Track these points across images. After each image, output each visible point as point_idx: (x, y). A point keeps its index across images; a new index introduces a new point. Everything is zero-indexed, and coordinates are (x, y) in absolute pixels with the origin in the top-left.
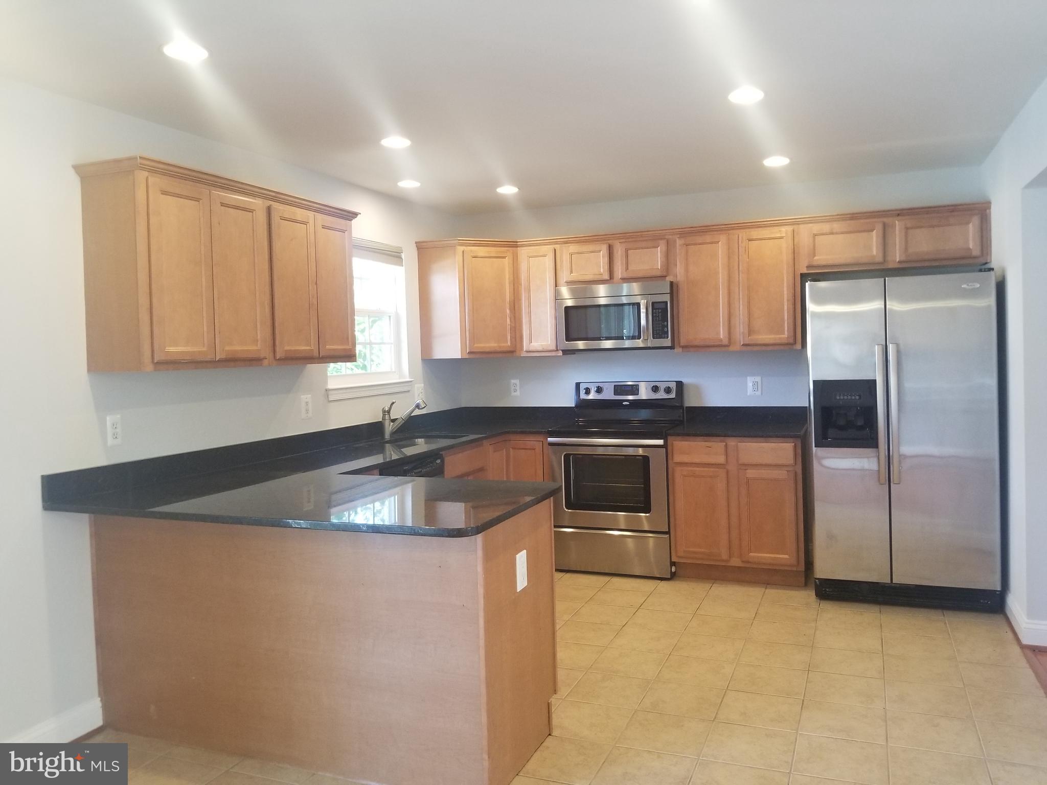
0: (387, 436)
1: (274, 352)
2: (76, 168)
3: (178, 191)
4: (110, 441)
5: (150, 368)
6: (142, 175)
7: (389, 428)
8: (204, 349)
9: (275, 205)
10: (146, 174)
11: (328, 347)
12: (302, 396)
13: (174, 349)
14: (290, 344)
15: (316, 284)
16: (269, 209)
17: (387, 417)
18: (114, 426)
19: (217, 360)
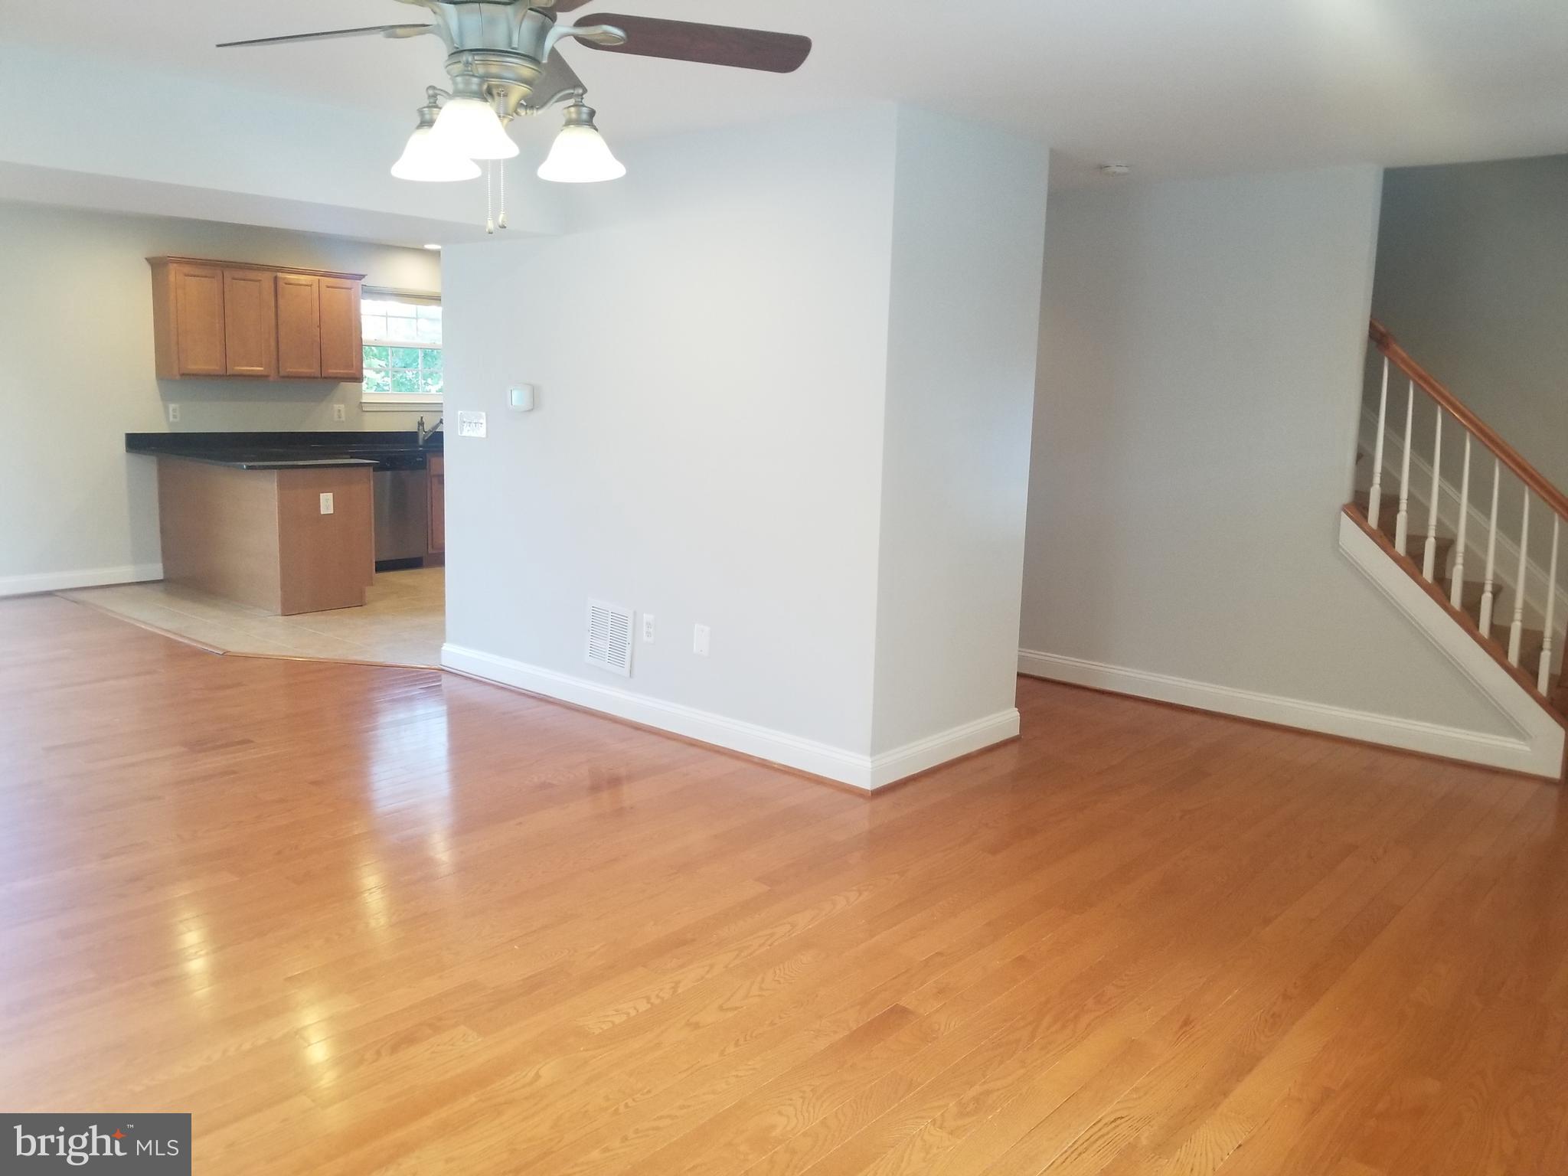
0: (421, 442)
1: (279, 372)
2: (146, 259)
3: (196, 273)
4: (171, 419)
5: (178, 377)
6: (173, 267)
7: (422, 435)
8: (217, 368)
9: (280, 275)
10: (175, 265)
11: (330, 371)
12: (335, 405)
13: (193, 367)
14: (290, 368)
15: (320, 326)
16: (276, 278)
17: (421, 428)
18: (174, 410)
19: (228, 374)
